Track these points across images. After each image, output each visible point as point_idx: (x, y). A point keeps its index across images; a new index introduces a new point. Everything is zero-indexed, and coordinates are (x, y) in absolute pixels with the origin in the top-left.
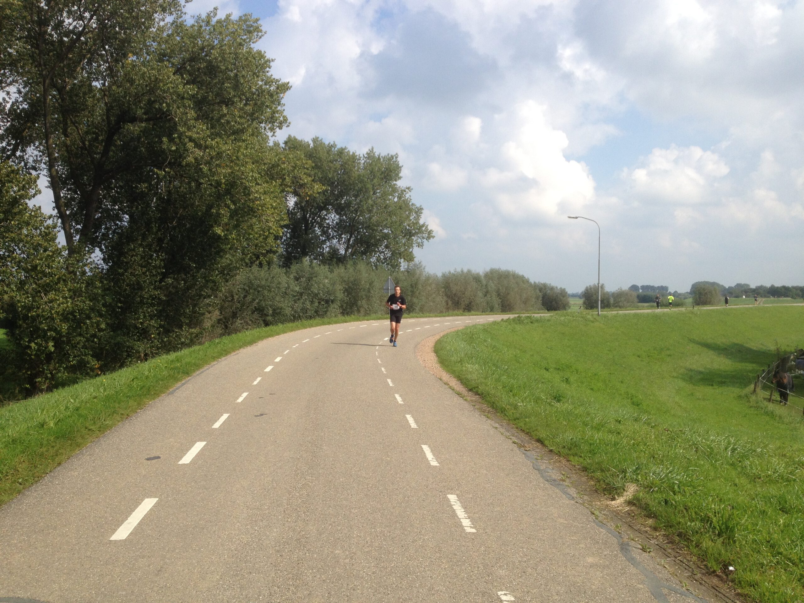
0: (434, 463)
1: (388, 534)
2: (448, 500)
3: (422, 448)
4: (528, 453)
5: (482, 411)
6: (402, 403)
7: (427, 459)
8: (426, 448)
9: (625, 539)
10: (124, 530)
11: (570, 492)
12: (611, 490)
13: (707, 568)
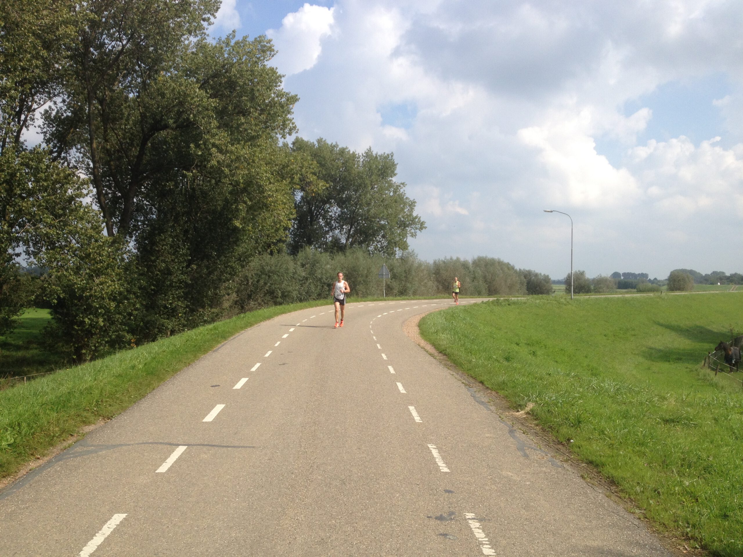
0: (403, 391)
1: (368, 422)
2: (409, 409)
3: (396, 384)
4: (471, 389)
5: (446, 365)
6: (386, 359)
7: (399, 390)
8: (399, 384)
9: (514, 428)
10: (210, 418)
11: (491, 408)
12: (518, 407)
13: (559, 441)
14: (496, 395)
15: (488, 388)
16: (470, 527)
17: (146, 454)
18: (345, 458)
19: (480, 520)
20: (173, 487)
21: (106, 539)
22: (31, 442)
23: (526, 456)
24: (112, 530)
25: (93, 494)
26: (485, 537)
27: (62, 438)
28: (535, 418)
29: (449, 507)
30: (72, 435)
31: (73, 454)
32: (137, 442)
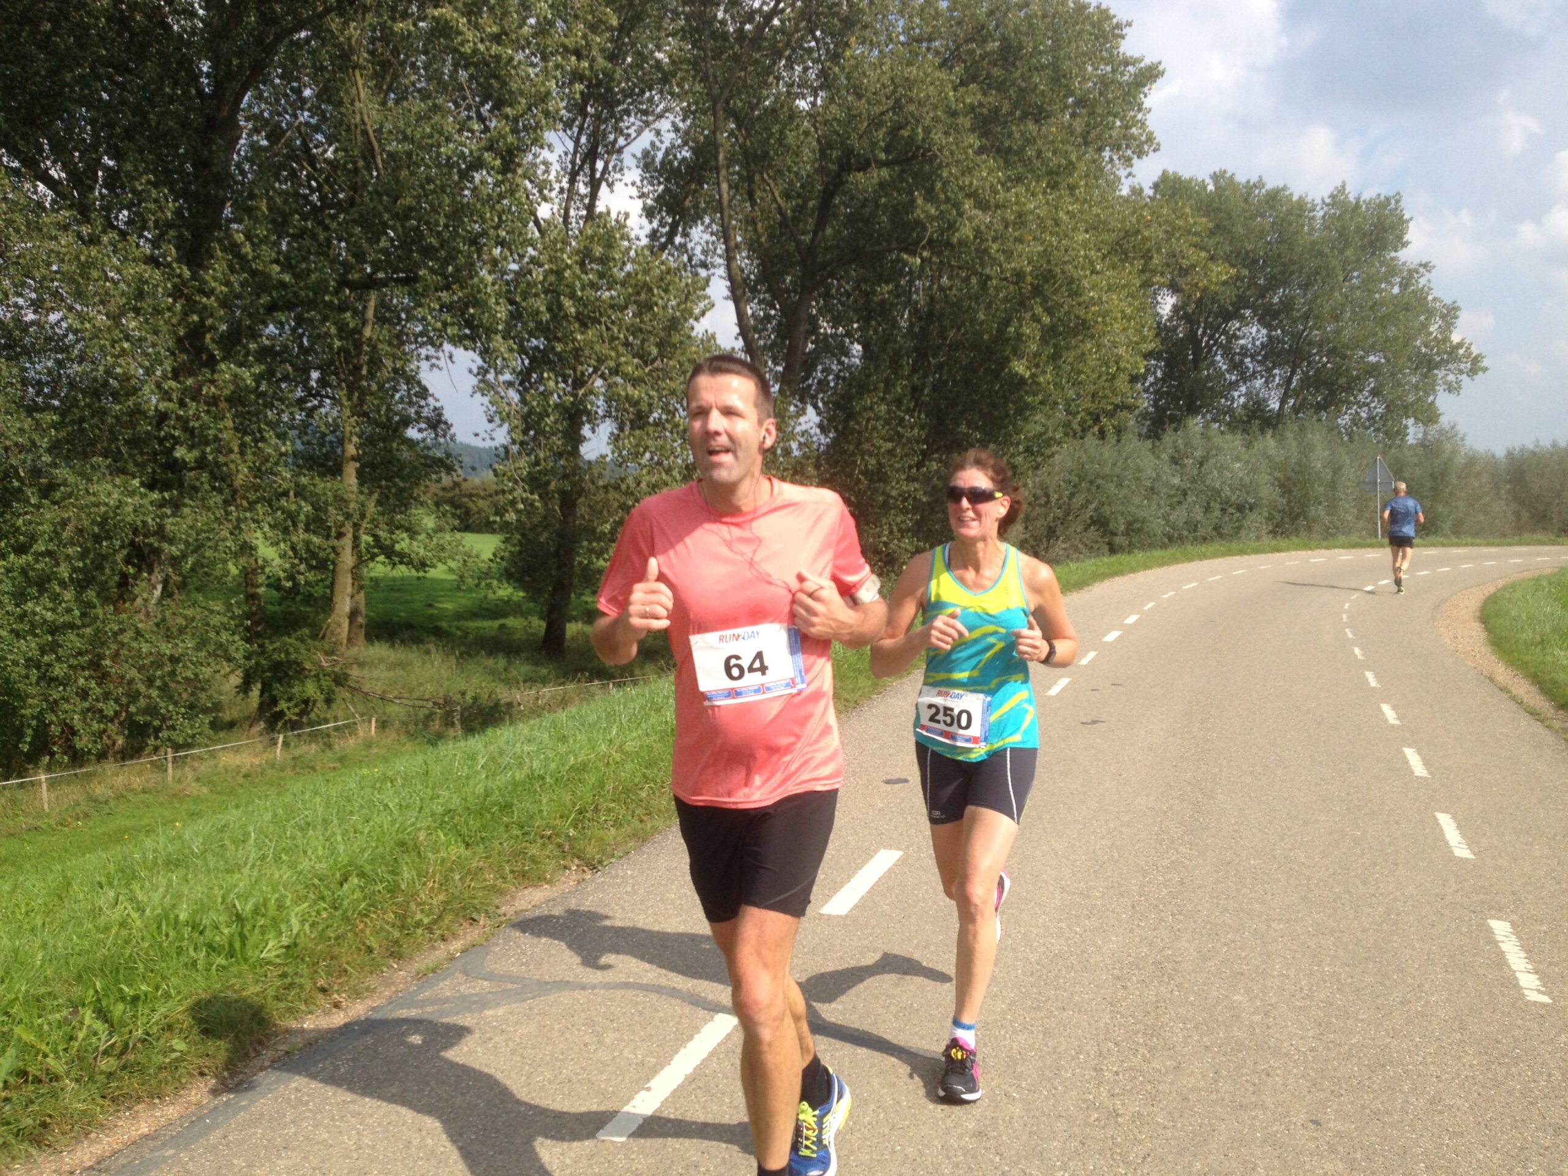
0: (1462, 852)
1: (1349, 980)
2: (1490, 930)
3: (1436, 819)
6: (1397, 722)
7: (1447, 843)
8: (1446, 821)
10: (843, 901)
30: (473, 922)
31: (420, 1004)
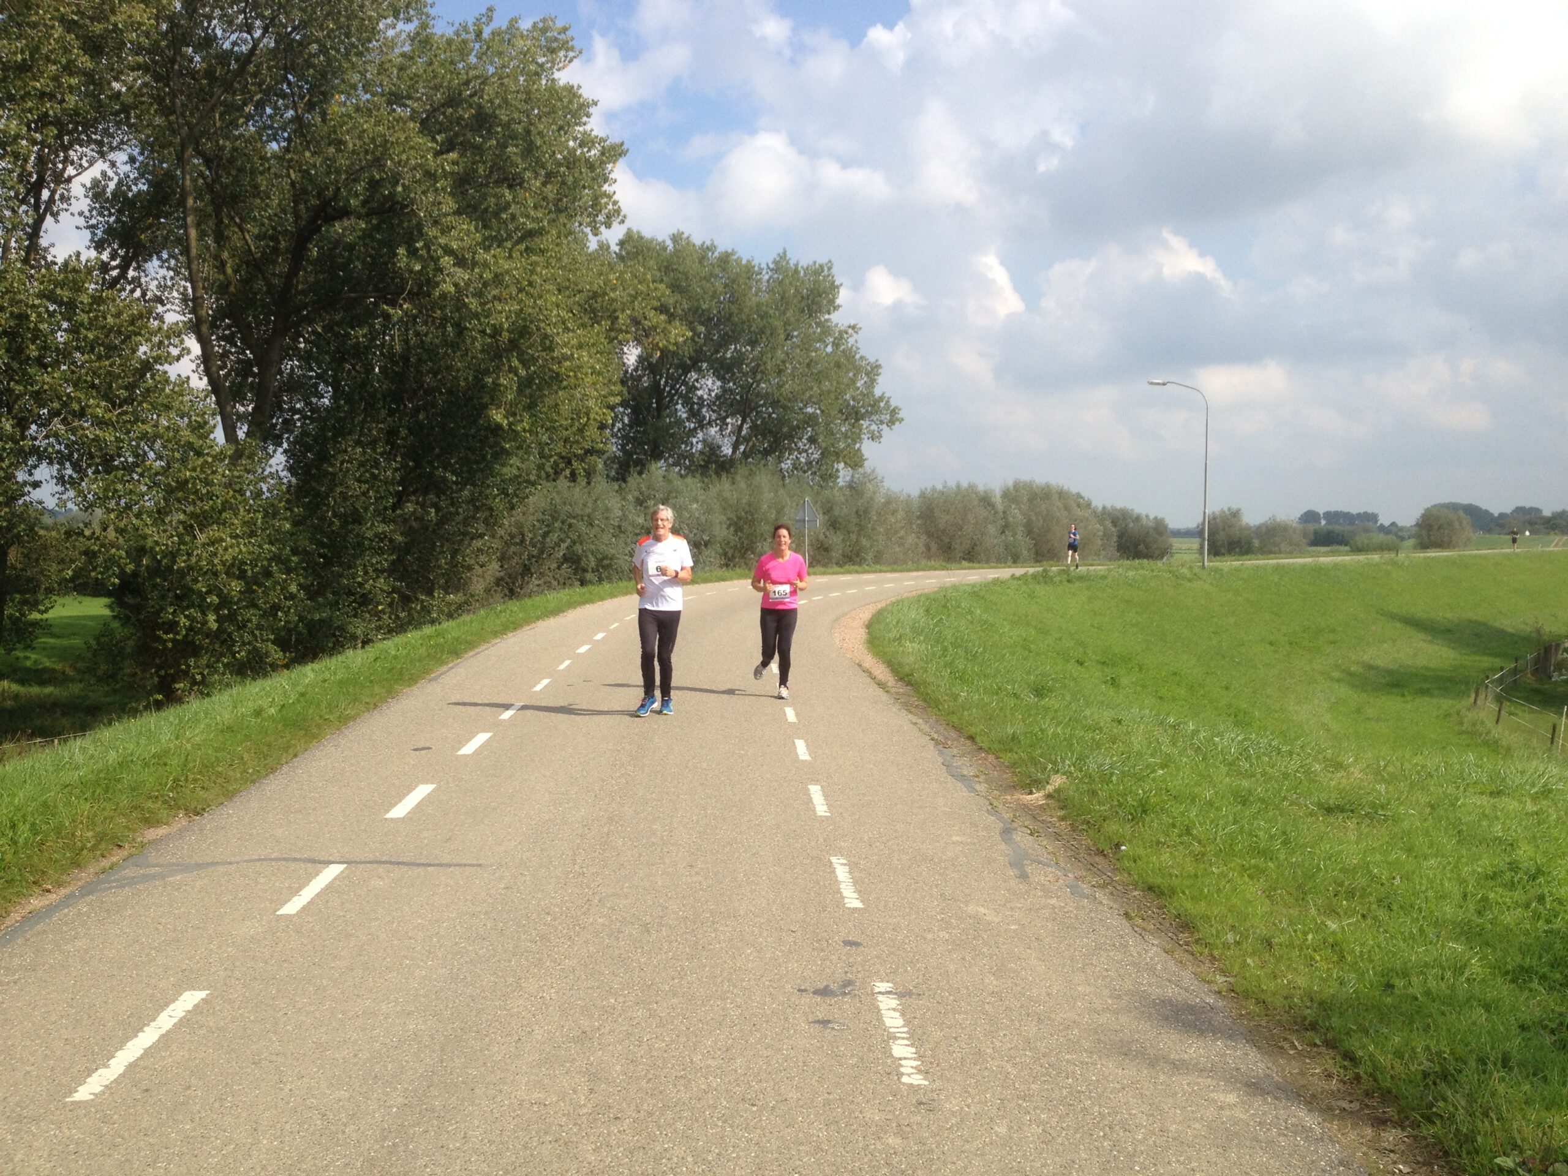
0: (804, 758)
2: (807, 789)
3: (795, 743)
4: (946, 750)
7: (797, 753)
9: (1015, 825)
10: (399, 811)
11: (978, 787)
12: (1032, 784)
13: (1098, 849)
14: (995, 762)
15: (981, 748)
16: (878, 1007)
17: (262, 881)
18: (660, 883)
19: (901, 995)
20: (305, 942)
21: (163, 1036)
22: (36, 859)
23: (1024, 876)
24: (176, 1020)
25: (147, 955)
26: (903, 1026)
27: (98, 853)
28: (1061, 804)
29: (846, 972)
30: (120, 846)
31: (115, 881)
32: (247, 858)
